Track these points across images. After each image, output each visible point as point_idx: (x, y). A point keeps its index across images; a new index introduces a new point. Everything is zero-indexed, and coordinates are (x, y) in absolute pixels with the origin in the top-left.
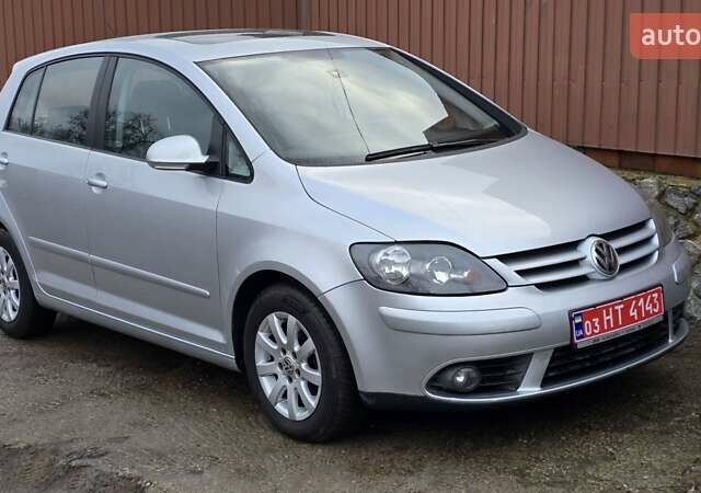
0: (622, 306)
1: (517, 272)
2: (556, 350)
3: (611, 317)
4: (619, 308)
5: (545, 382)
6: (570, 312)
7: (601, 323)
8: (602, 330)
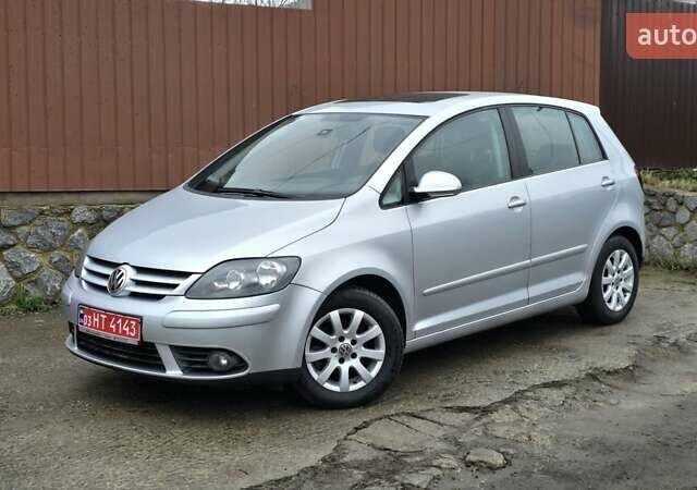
4: (103, 317)
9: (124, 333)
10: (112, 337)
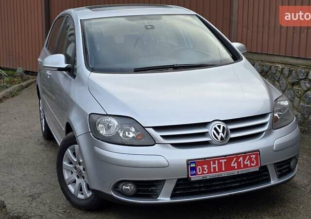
0: (225, 160)
1: (161, 136)
2: (179, 180)
3: (216, 165)
4: (223, 161)
5: (173, 196)
6: (188, 161)
7: (209, 168)
8: (209, 172)
10: (235, 172)
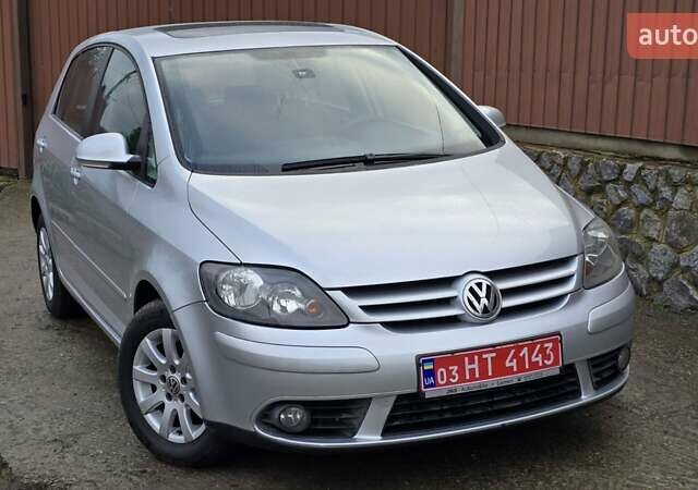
0: (494, 355)
1: (361, 307)
2: (400, 398)
3: (476, 366)
4: (489, 356)
5: (387, 431)
6: (418, 357)
7: (461, 372)
8: (462, 379)
9: (534, 366)
10: (513, 379)
